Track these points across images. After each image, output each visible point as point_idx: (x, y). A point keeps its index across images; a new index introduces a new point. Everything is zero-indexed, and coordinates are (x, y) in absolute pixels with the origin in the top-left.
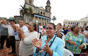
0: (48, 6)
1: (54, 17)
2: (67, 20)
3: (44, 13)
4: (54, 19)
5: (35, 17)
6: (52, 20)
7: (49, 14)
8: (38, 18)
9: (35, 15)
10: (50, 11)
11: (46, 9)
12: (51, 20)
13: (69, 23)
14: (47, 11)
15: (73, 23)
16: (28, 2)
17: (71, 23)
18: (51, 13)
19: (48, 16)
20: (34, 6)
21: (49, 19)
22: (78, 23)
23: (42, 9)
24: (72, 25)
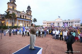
5: (18, 21)
6: (33, 22)
7: (30, 16)
8: (21, 21)
9: (18, 19)
10: (30, 14)
11: (27, 13)
14: (28, 15)
15: (51, 23)
16: (12, 8)
17: (49, 23)
18: (32, 16)
19: (29, 19)
21: (30, 21)
23: (24, 13)
24: (50, 25)
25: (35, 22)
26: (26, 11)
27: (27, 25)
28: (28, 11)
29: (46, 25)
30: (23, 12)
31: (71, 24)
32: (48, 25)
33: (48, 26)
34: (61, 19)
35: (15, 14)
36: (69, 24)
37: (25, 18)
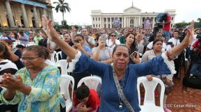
6: (57, 9)
13: (105, 19)
15: (113, 19)
17: (109, 19)
22: (121, 18)
24: (111, 23)
25: (62, 11)
27: (34, 22)
29: (101, 25)
32: (107, 23)
33: (107, 27)
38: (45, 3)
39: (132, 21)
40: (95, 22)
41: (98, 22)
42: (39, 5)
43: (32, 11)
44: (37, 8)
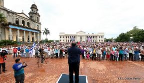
0: (35, 14)
1: (46, 29)
2: (63, 33)
3: (28, 23)
4: (47, 32)
5: (10, 30)
6: (44, 33)
7: (37, 24)
8: (18, 31)
9: (10, 26)
10: (38, 20)
11: (31, 17)
12: (42, 33)
13: (66, 37)
14: (34, 21)
17: (69, 37)
18: (41, 24)
19: (36, 28)
20: (5, 10)
21: (38, 32)
22: (75, 37)
25: (46, 34)
26: (29, 14)
27: (33, 39)
28: (33, 13)
29: (64, 40)
30: (22, 15)
31: (95, 39)
32: (67, 39)
33: (67, 41)
34: (85, 33)
35: (3, 16)
36: (93, 39)
37: (26, 25)
38: (39, 31)
39: (81, 38)
40: (61, 39)
41: (63, 39)
42: (36, 32)
43: (33, 34)
44: (36, 33)
